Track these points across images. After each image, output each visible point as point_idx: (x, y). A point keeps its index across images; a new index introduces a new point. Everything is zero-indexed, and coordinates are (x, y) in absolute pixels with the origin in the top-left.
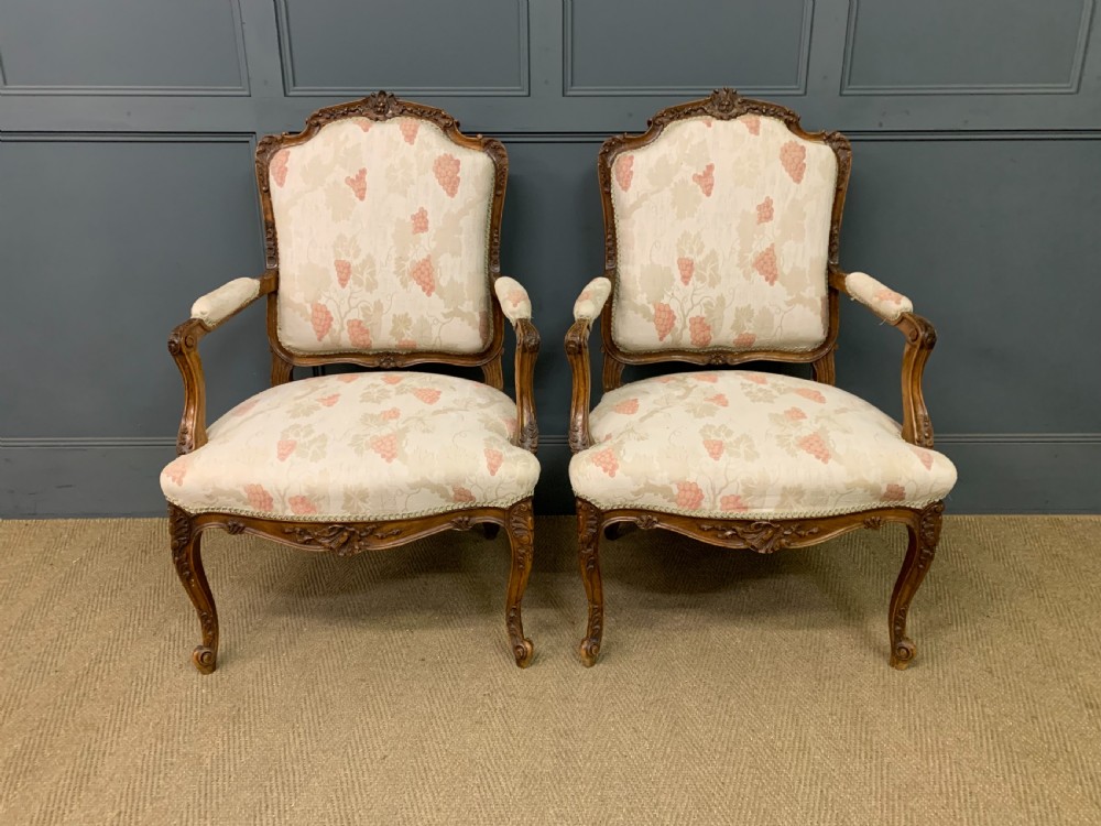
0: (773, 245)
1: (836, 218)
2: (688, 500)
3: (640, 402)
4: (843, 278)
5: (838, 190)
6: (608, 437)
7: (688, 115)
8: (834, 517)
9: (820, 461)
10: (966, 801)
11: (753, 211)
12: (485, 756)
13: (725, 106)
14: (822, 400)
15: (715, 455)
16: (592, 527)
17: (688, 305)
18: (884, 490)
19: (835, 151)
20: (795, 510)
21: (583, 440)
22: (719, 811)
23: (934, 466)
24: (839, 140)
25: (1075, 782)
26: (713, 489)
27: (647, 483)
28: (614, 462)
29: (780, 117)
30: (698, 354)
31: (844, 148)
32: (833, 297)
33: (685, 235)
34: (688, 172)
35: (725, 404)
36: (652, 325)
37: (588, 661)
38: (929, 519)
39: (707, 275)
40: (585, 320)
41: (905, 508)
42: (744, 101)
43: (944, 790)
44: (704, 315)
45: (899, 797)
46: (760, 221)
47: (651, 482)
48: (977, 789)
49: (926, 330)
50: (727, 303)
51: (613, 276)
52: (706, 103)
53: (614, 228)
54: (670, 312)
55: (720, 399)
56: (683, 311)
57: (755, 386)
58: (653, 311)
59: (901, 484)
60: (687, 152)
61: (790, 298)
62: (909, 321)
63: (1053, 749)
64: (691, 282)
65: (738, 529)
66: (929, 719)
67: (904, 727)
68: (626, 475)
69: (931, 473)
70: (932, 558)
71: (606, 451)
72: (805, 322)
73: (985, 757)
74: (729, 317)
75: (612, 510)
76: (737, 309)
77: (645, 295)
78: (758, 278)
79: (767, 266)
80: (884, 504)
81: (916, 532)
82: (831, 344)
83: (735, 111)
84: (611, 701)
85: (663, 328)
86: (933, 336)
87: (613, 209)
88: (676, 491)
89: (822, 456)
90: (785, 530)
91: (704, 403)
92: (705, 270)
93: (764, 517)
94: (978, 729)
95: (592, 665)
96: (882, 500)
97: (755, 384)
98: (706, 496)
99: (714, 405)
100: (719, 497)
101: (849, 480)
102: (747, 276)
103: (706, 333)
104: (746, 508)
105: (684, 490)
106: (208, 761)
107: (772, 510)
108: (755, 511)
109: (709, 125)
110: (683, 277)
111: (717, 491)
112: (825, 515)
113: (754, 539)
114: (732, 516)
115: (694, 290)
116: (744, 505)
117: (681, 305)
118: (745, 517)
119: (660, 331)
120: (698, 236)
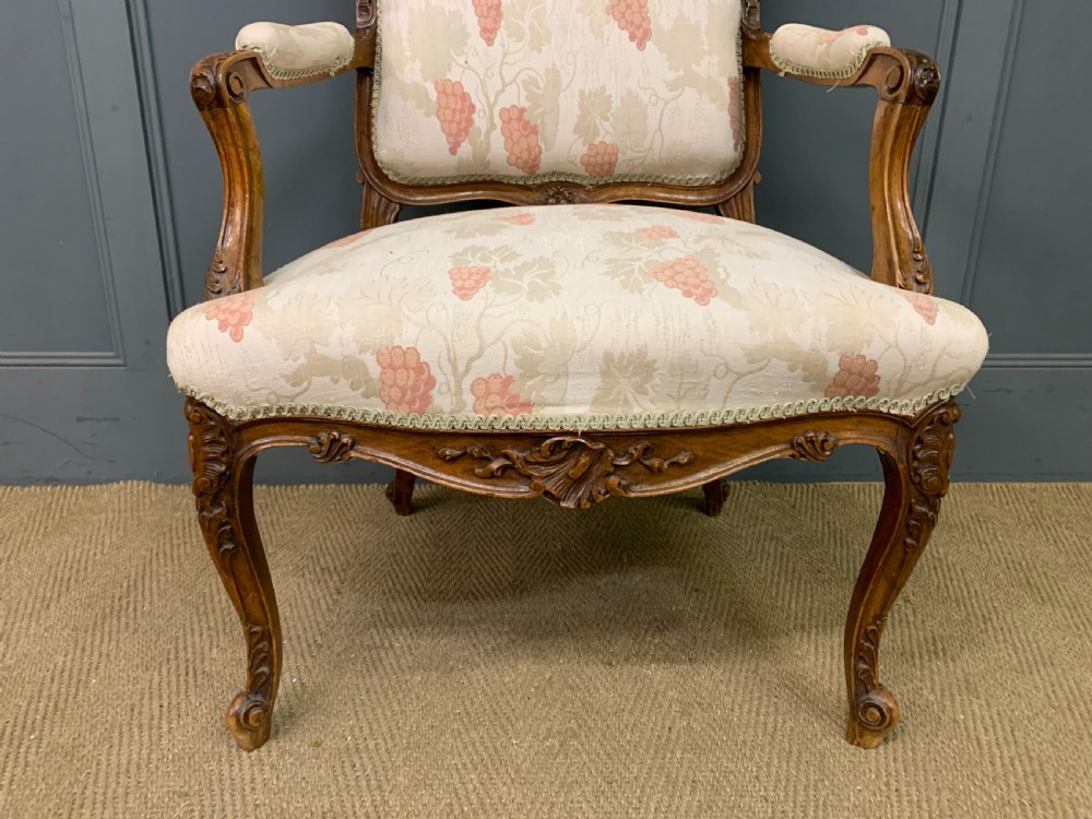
2: (404, 391)
4: (766, 40)
8: (723, 430)
9: (692, 300)
14: (715, 221)
15: (464, 292)
17: (494, 84)
18: (833, 368)
20: (636, 410)
23: (942, 318)
26: (453, 362)
28: (245, 310)
30: (526, 188)
32: (751, 91)
35: (528, 223)
36: (435, 122)
37: (244, 738)
38: (929, 438)
39: (526, 27)
41: (877, 415)
44: (524, 103)
47: (320, 350)
49: (920, 65)
50: (565, 80)
51: (369, 42)
54: (465, 97)
56: (486, 96)
58: (433, 95)
59: (869, 353)
61: (673, 75)
64: (497, 40)
65: (514, 453)
68: (268, 337)
69: (934, 332)
70: (932, 523)
72: (700, 122)
74: (568, 111)
75: (254, 423)
76: (581, 93)
77: (418, 65)
78: (617, 35)
79: (633, 13)
80: (836, 404)
81: (900, 466)
82: (749, 172)
85: (454, 128)
86: (932, 74)
88: (375, 371)
89: (698, 292)
90: (617, 455)
91: (489, 222)
92: (520, 17)
93: (567, 427)
95: (257, 744)
96: (829, 395)
98: (440, 379)
99: (505, 224)
100: (467, 383)
101: (755, 342)
102: (597, 30)
103: (532, 140)
104: (527, 405)
105: (395, 369)
107: (583, 410)
108: (547, 412)
110: (484, 30)
111: (461, 367)
112: (704, 423)
113: (550, 476)
114: (498, 427)
115: (505, 55)
116: (523, 399)
117: (483, 83)
118: (526, 427)
119: (449, 135)
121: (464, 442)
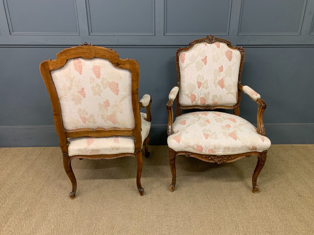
0: (223, 78)
1: (240, 70)
2: (199, 150)
3: (186, 121)
4: (242, 87)
5: (241, 63)
6: (178, 131)
7: (200, 42)
8: (238, 154)
9: (234, 140)
10: (267, 220)
11: (218, 69)
12: (147, 210)
13: (210, 40)
14: (235, 122)
15: (206, 138)
16: (173, 156)
17: (199, 94)
18: (251, 148)
19: (240, 52)
20: (228, 153)
21: (171, 132)
22: (206, 224)
23: (265, 141)
24: (242, 49)
25: (295, 215)
26: (206, 147)
27: (188, 145)
28: (179, 139)
29: (225, 43)
30: (202, 107)
31: (243, 51)
32: (239, 92)
33: (199, 75)
34: (200, 58)
35: (209, 123)
36: (190, 99)
37: (172, 190)
38: (263, 155)
39: (205, 86)
40: (172, 100)
41: (257, 152)
42: (216, 39)
43: (262, 218)
44: (204, 97)
45: (251, 220)
46: (219, 72)
47: (189, 145)
48: (270, 217)
49: (264, 104)
50: (210, 93)
51: (179, 86)
52: (205, 39)
53: (180, 73)
54: (195, 96)
55: (208, 121)
56: (198, 96)
57: (218, 117)
58: (190, 95)
59: (256, 146)
60: (200, 53)
61: (227, 92)
62: (259, 101)
63: (289, 207)
64: (200, 88)
65: (212, 157)
66: (259, 200)
67: (252, 202)
68: (183, 143)
69: (264, 143)
70: (264, 165)
71: (177, 136)
72: (231, 99)
73: (272, 209)
74: (211, 97)
75: (179, 152)
76: (213, 95)
77: (188, 91)
78: (219, 87)
79: (221, 84)
80: (252, 151)
81: (260, 158)
82: (239, 104)
83: (213, 41)
84: (178, 196)
85: (193, 100)
86: (266, 105)
87: (179, 67)
88: (196, 147)
89: (235, 138)
90: (225, 158)
91: (204, 122)
92: (204, 85)
93: (219, 155)
94: (271, 202)
95: (173, 191)
96: (251, 150)
97: (217, 116)
98: (204, 149)
99: (206, 123)
100: (207, 149)
101: (242, 145)
102: (216, 87)
103: (205, 101)
104: (214, 152)
105: (198, 147)
106: (76, 212)
107: (221, 153)
108: (217, 153)
109: (206, 45)
110: (198, 87)
111: (207, 148)
112: (235, 154)
113: (216, 160)
114: (211, 154)
115: (201, 90)
116: (214, 151)
117: (198, 94)
118: (214, 154)
120: (203, 76)
121: (206, 156)
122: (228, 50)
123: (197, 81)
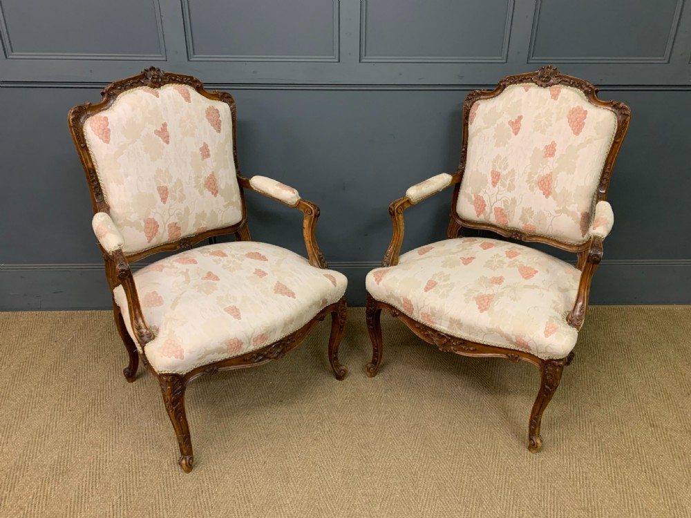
0: (551, 173)
1: (610, 161)
2: (409, 309)
5: (615, 143)
7: (521, 81)
9: (479, 310)
11: (542, 148)
13: (545, 79)
15: (427, 289)
17: (493, 200)
18: (515, 340)
19: (617, 115)
20: (459, 333)
26: (418, 307)
27: (392, 293)
30: (504, 230)
33: (498, 157)
34: (506, 118)
35: (467, 263)
36: (473, 207)
38: (550, 368)
39: (507, 183)
41: (534, 356)
44: (503, 207)
46: (545, 157)
50: (518, 203)
54: (483, 201)
55: (469, 260)
56: (490, 201)
58: (473, 199)
59: (525, 340)
60: (509, 106)
61: (558, 208)
64: (497, 186)
65: (429, 332)
74: (518, 212)
75: (380, 302)
76: (523, 208)
77: (472, 188)
78: (538, 192)
79: (546, 185)
85: (479, 209)
87: (468, 133)
88: (403, 302)
89: (483, 308)
90: (453, 342)
91: (458, 260)
92: (506, 180)
93: (442, 331)
99: (462, 262)
100: (420, 312)
102: (531, 189)
103: (505, 219)
104: (433, 322)
105: (406, 303)
107: (446, 328)
110: (493, 182)
113: (437, 341)
114: (427, 325)
115: (498, 191)
117: (490, 198)
118: (433, 327)
119: (477, 211)
120: (505, 158)
121: (419, 325)
122: (578, 106)
123: (491, 170)
